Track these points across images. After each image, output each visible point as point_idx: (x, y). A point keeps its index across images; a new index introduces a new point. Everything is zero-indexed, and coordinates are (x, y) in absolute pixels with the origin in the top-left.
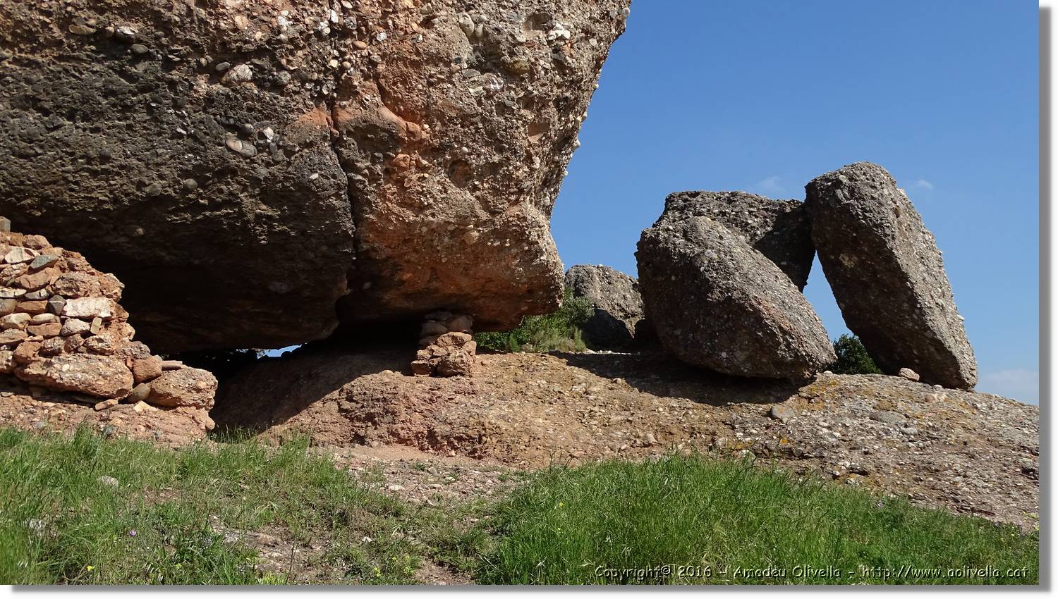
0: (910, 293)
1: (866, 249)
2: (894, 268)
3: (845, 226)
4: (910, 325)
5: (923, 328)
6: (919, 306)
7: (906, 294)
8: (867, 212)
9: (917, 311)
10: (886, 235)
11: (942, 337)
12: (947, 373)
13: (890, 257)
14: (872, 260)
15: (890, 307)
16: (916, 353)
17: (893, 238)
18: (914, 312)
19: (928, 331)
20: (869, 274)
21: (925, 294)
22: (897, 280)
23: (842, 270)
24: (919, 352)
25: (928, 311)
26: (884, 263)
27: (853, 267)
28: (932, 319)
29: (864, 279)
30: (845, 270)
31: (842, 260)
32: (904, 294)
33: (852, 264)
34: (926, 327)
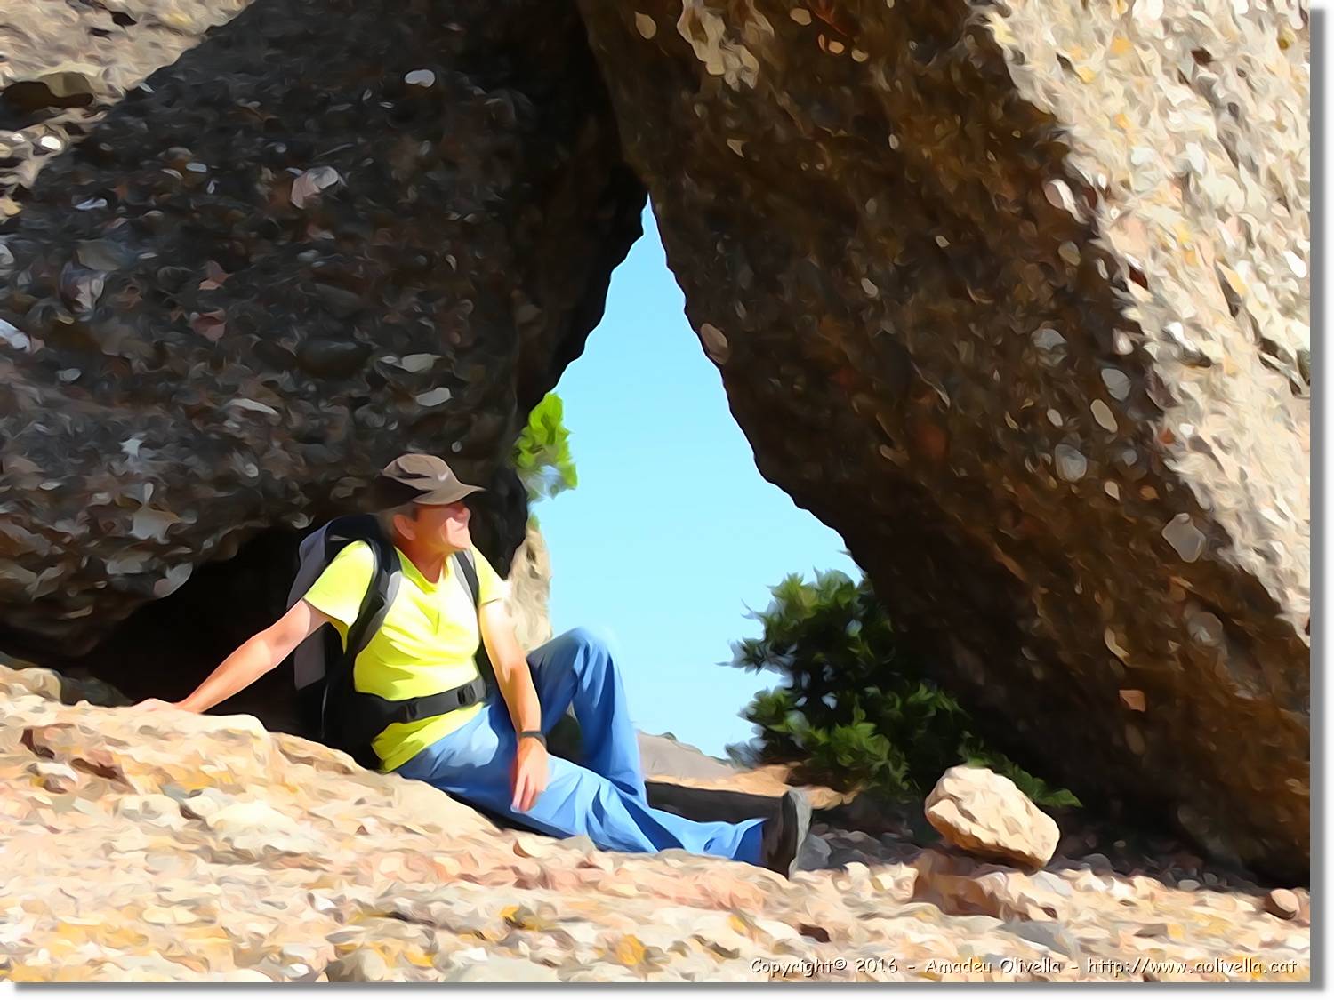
0: (1070, 253)
5: (1149, 493)
6: (1124, 345)
7: (1051, 266)
9: (1115, 380)
11: (1269, 556)
18: (1098, 389)
19: (1184, 516)
20: (842, 132)
21: (1175, 276)
22: (997, 169)
23: (698, 110)
24: (1133, 643)
25: (1184, 381)
26: (913, 45)
27: (751, 82)
28: (1209, 441)
29: (820, 167)
30: (714, 106)
31: (688, 36)
32: (1045, 267)
33: (747, 69)
34: (1169, 487)
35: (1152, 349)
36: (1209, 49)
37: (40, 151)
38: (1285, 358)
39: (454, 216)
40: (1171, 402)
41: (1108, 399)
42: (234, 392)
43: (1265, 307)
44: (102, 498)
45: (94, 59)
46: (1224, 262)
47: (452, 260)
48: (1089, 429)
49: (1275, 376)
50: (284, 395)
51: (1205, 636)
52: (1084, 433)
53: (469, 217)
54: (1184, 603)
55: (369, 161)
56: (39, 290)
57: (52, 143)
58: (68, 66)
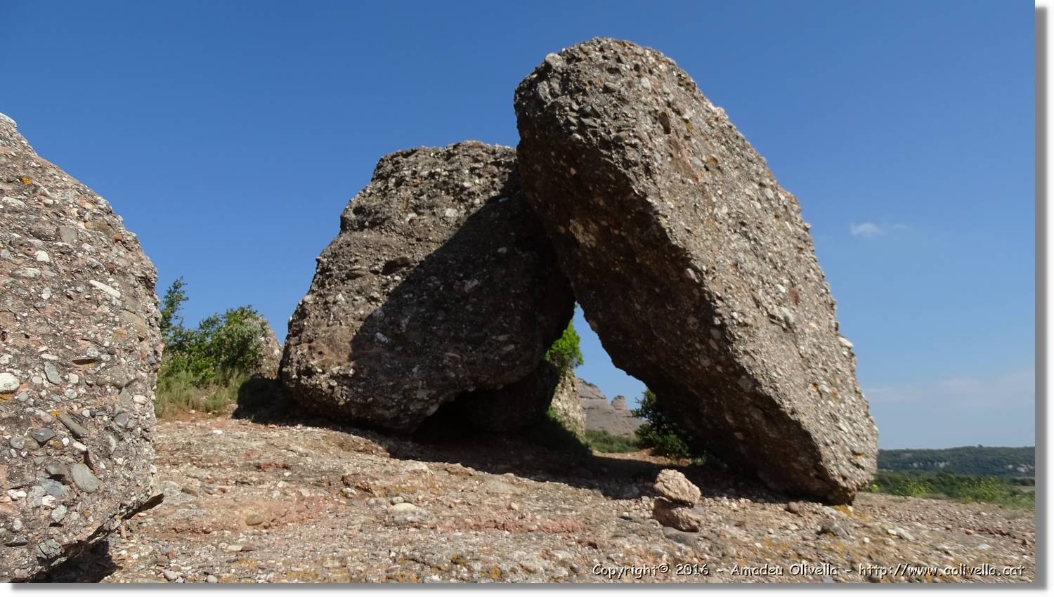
0: (696, 291)
1: (601, 203)
2: (655, 236)
3: (553, 154)
4: (706, 362)
5: (731, 369)
6: (717, 321)
7: (691, 297)
8: (586, 115)
9: (715, 333)
10: (628, 164)
11: (776, 389)
12: (796, 465)
13: (644, 215)
14: (618, 226)
15: (669, 327)
16: (730, 421)
17: (648, 171)
18: (710, 336)
19: (744, 377)
20: (621, 258)
21: (733, 296)
22: (670, 267)
23: (579, 254)
24: (735, 418)
25: (739, 332)
26: (638, 229)
27: (594, 245)
28: (749, 351)
29: (617, 269)
30: (583, 253)
31: (573, 232)
32: (688, 296)
33: (592, 240)
34: (737, 367)
35: (727, 322)
36: (745, 221)
37: (395, 281)
38: (779, 320)
39: (513, 291)
40: (735, 339)
41: (714, 339)
42: (446, 350)
43: (770, 304)
44: (407, 386)
45: (411, 252)
46: (753, 290)
47: (512, 305)
48: (709, 348)
49: (776, 326)
50: (462, 351)
51: (756, 417)
52: (708, 351)
53: (518, 292)
54: (748, 405)
55: (488, 276)
56: (391, 323)
57: (397, 278)
58: (403, 255)
